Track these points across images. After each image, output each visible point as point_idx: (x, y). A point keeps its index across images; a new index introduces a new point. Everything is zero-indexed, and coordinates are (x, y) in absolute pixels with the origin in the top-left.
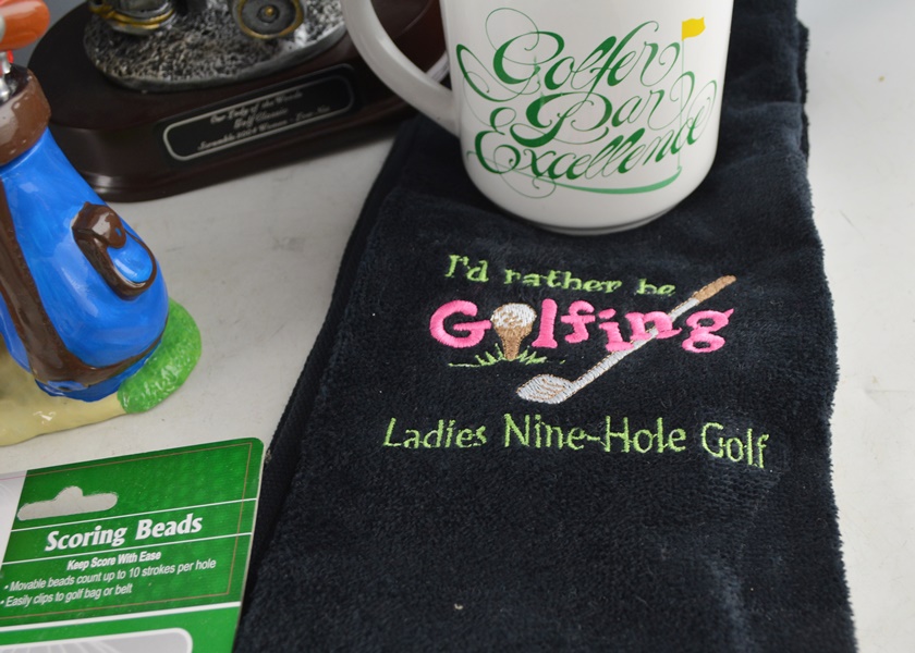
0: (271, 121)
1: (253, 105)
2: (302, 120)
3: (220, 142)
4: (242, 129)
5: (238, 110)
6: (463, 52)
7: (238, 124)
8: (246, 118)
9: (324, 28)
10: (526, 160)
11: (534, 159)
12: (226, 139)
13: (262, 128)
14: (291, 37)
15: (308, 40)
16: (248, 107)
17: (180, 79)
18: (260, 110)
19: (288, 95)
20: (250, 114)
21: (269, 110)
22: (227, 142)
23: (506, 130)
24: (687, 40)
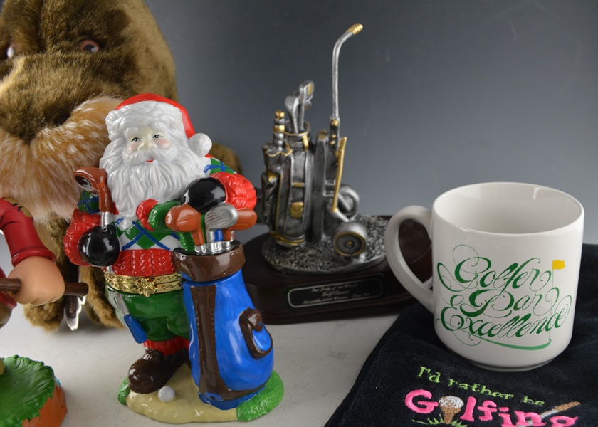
0: (340, 296)
1: (333, 286)
2: (355, 298)
3: (314, 302)
4: (326, 297)
5: (326, 287)
6: (441, 266)
7: (324, 294)
8: (328, 292)
9: (374, 255)
10: (467, 324)
11: (471, 324)
12: (317, 301)
13: (335, 298)
14: (357, 257)
15: (365, 260)
16: (331, 287)
17: (302, 269)
18: (336, 289)
19: (351, 284)
20: (331, 290)
21: (341, 290)
22: (317, 302)
23: (458, 307)
24: (555, 270)
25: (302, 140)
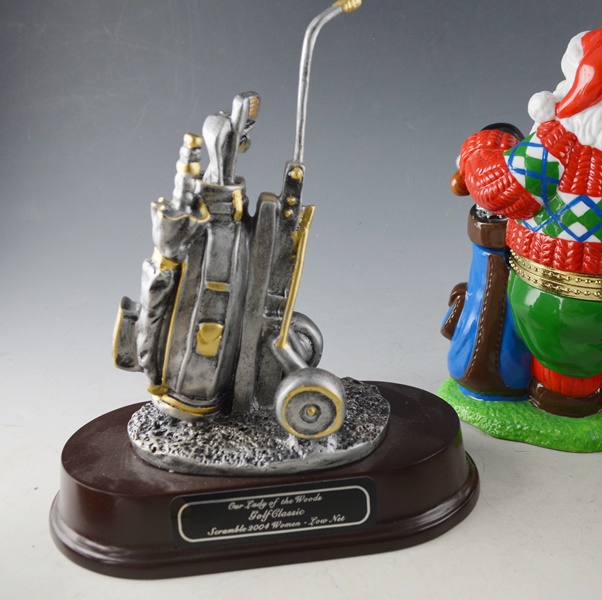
0: (285, 520)
1: (273, 499)
2: (315, 525)
3: (231, 531)
4: (257, 522)
5: (257, 501)
7: (252, 517)
8: (262, 512)
9: (356, 440)
12: (237, 530)
13: (275, 525)
15: (339, 448)
16: (267, 500)
17: (209, 463)
18: (278, 506)
19: (308, 496)
20: (267, 508)
21: (287, 508)
22: (237, 533)
25: (231, 199)
